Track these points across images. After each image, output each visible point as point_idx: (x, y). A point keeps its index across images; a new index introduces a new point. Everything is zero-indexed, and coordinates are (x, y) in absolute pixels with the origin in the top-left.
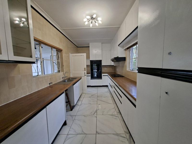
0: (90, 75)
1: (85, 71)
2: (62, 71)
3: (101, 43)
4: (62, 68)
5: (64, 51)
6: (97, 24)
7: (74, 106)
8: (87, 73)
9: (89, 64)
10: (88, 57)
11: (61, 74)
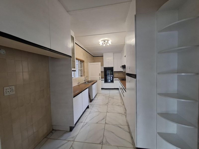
0: (104, 79)
1: (100, 75)
2: (84, 76)
3: (113, 53)
4: (83, 73)
5: (85, 62)
6: (108, 44)
7: (93, 100)
8: (101, 78)
9: (103, 70)
10: (102, 65)
11: (83, 78)
